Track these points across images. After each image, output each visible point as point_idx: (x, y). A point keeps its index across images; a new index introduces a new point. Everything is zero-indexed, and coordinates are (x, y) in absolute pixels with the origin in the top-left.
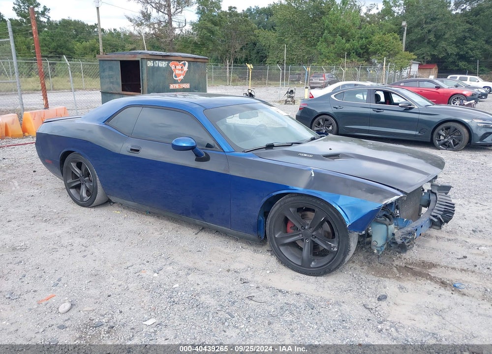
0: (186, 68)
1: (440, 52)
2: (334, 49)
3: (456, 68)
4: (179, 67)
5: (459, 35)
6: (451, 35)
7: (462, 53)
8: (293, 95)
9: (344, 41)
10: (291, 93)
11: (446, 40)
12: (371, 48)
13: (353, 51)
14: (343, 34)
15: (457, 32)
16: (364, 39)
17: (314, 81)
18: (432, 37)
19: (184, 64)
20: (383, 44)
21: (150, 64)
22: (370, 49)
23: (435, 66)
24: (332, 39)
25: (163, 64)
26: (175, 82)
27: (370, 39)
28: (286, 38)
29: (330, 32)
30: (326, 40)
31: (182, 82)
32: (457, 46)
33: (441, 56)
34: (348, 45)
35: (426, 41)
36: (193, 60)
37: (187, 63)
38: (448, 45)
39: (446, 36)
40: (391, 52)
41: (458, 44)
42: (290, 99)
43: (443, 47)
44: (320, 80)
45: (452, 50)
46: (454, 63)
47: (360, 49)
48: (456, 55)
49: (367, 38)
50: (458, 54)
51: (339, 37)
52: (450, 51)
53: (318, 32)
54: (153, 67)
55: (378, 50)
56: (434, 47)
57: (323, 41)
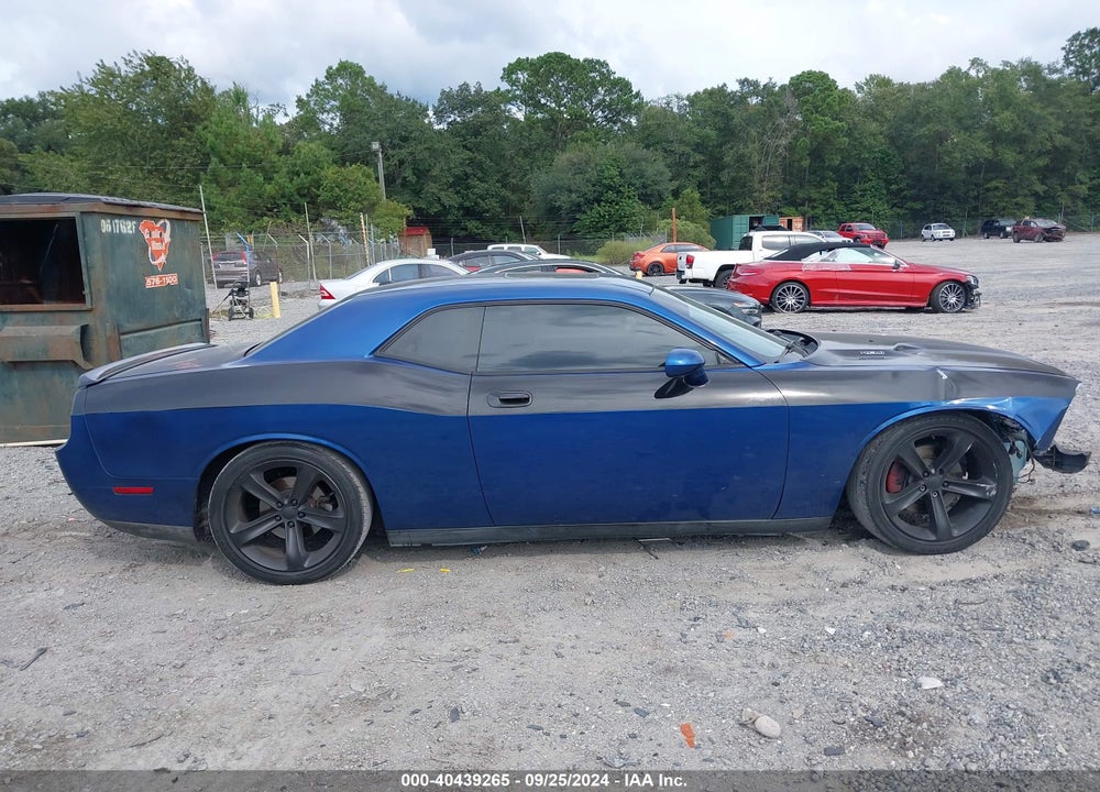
0: (167, 237)
1: (430, 204)
2: (239, 196)
3: (463, 233)
4: (156, 234)
5: (458, 171)
6: (442, 170)
7: (467, 204)
8: (246, 298)
9: (260, 179)
10: (241, 293)
11: (435, 179)
12: (324, 195)
13: (284, 201)
14: (255, 164)
15: (452, 165)
16: (302, 175)
17: (222, 268)
18: (408, 173)
19: (164, 227)
20: (347, 186)
21: (106, 226)
22: (319, 196)
23: (424, 230)
24: (230, 175)
25: (127, 227)
26: (153, 271)
27: (315, 176)
28: (111, 173)
29: (222, 160)
30: (215, 179)
31: (166, 270)
32: (457, 193)
33: (433, 211)
34: (268, 188)
35: (399, 181)
36: (178, 216)
37: (168, 222)
38: (441, 190)
39: (435, 172)
40: (365, 203)
41: (458, 188)
42: (239, 307)
43: (433, 193)
44: (236, 266)
45: (450, 199)
46: (457, 223)
47: (297, 197)
48: (458, 209)
49: (308, 174)
50: (461, 207)
51: (249, 170)
52: (447, 202)
53: (192, 160)
54: (112, 235)
55: (338, 198)
56: (417, 193)
57: (210, 181)
